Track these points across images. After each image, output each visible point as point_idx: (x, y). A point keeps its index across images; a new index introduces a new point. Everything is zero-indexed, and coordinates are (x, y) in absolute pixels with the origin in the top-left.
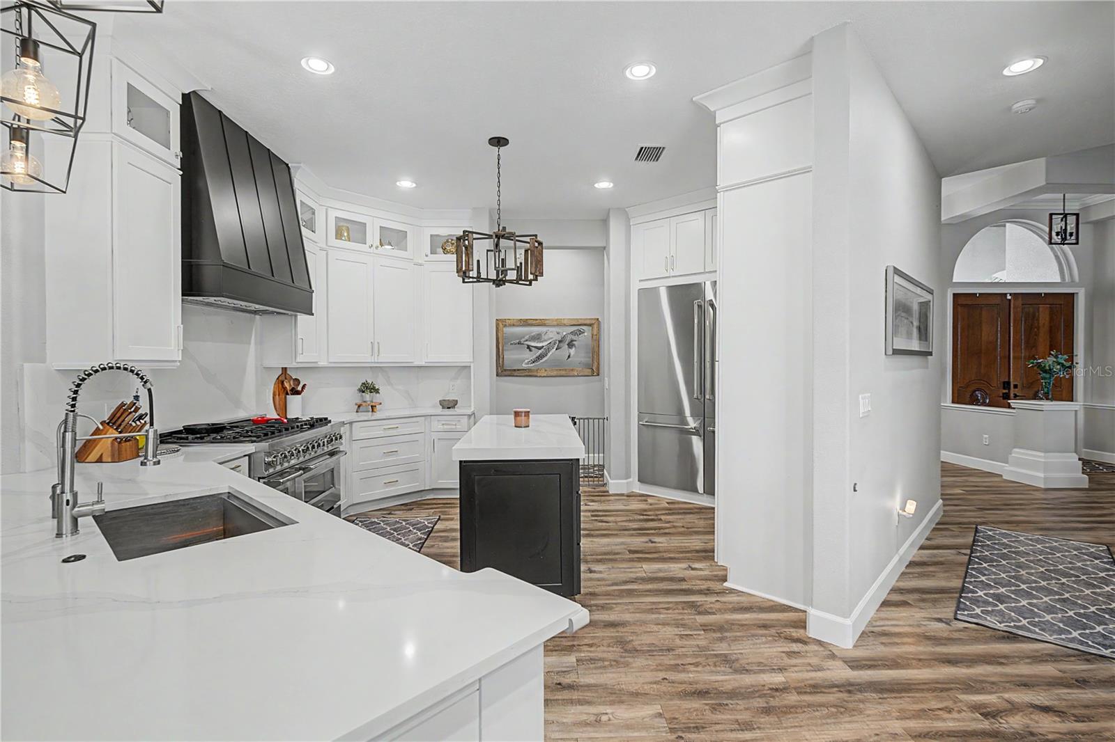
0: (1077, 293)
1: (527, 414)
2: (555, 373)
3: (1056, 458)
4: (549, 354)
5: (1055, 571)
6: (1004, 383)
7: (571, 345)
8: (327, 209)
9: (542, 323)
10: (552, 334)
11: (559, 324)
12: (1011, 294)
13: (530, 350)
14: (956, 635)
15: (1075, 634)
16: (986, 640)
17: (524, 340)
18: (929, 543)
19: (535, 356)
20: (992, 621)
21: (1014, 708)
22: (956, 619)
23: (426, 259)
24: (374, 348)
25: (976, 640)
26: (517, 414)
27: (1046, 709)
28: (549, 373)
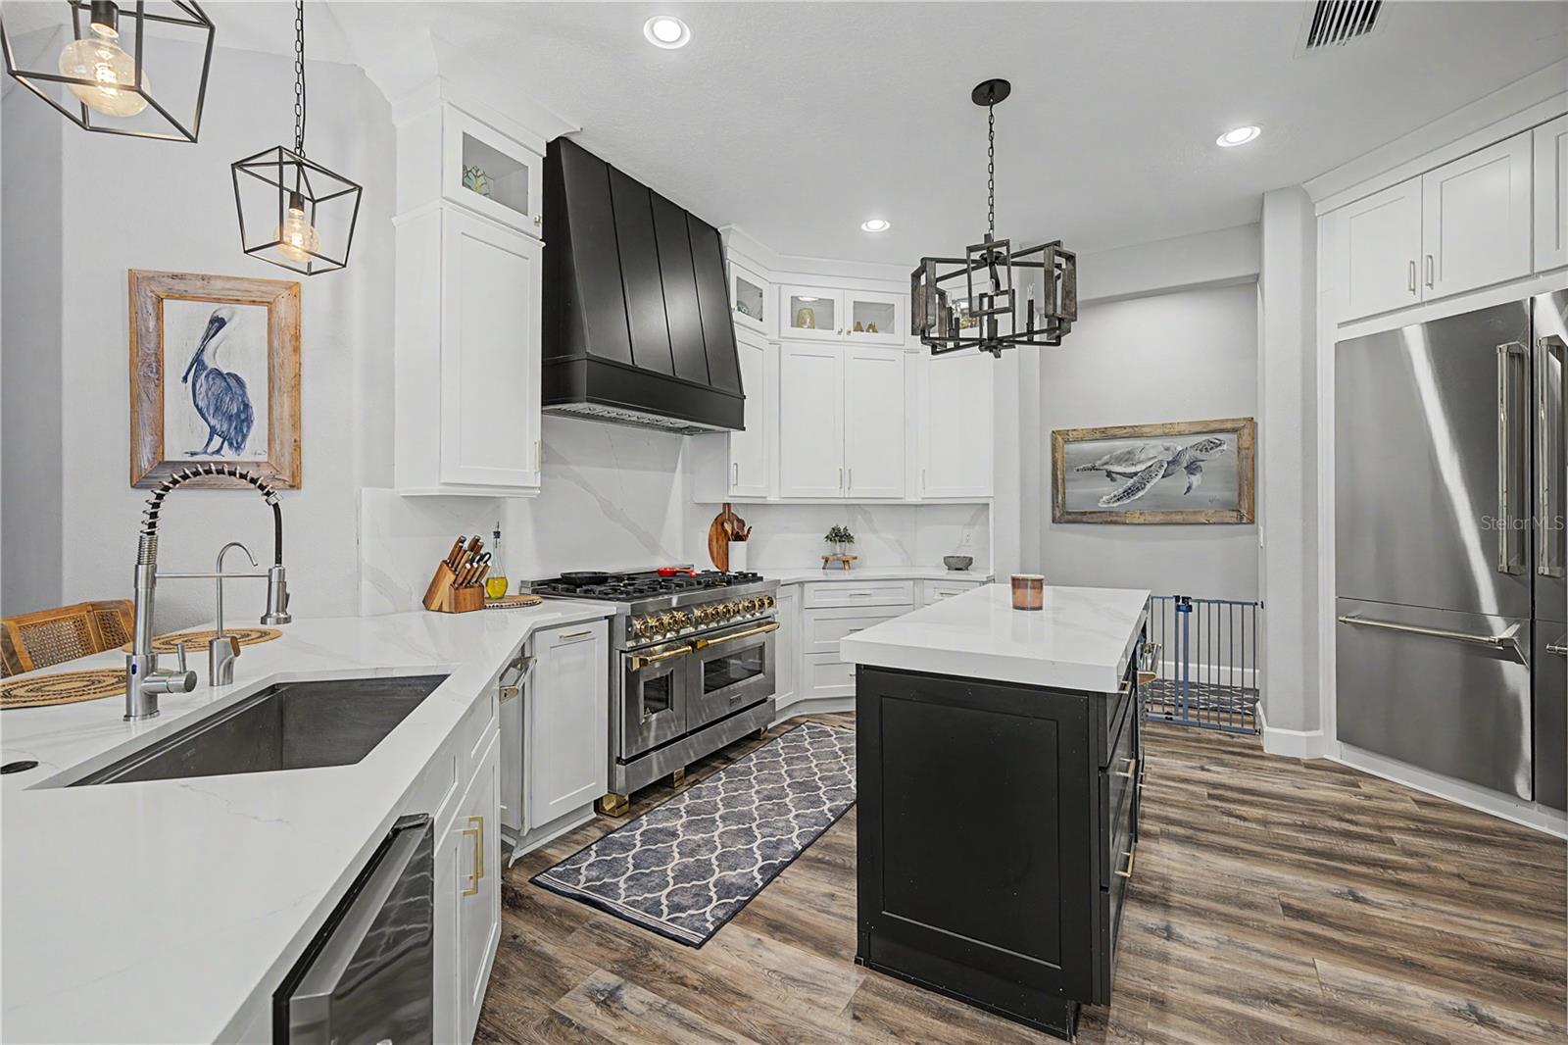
1: (1038, 585)
2: (1159, 518)
4: (1148, 486)
7: (1192, 468)
8: (780, 288)
9: (1134, 433)
10: (1154, 450)
11: (1168, 432)
13: (1113, 480)
17: (1099, 462)
19: (1121, 490)
24: (845, 478)
28: (1150, 519)
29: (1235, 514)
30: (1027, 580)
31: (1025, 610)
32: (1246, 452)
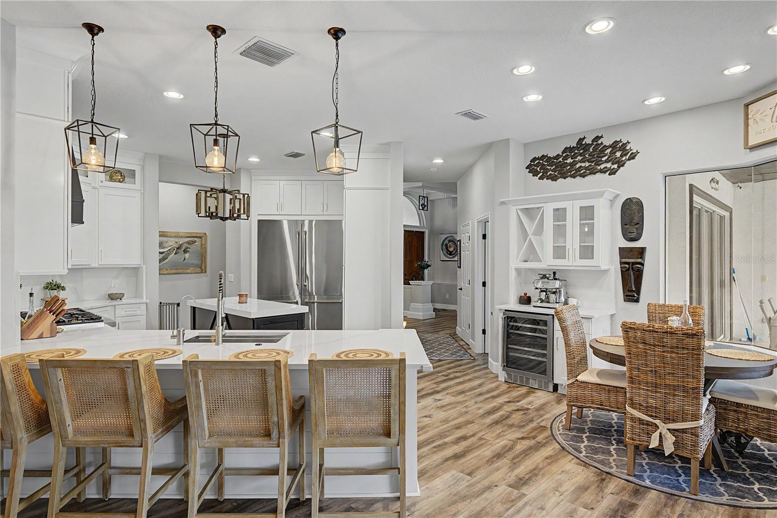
0: (425, 232)
2: (174, 271)
3: (425, 306)
4: (169, 258)
5: (441, 343)
7: (185, 251)
10: (172, 243)
11: (177, 236)
15: (454, 356)
23: (101, 184)
26: (240, 296)
28: (170, 272)
29: (200, 269)
30: (243, 294)
31: (243, 303)
32: (203, 246)
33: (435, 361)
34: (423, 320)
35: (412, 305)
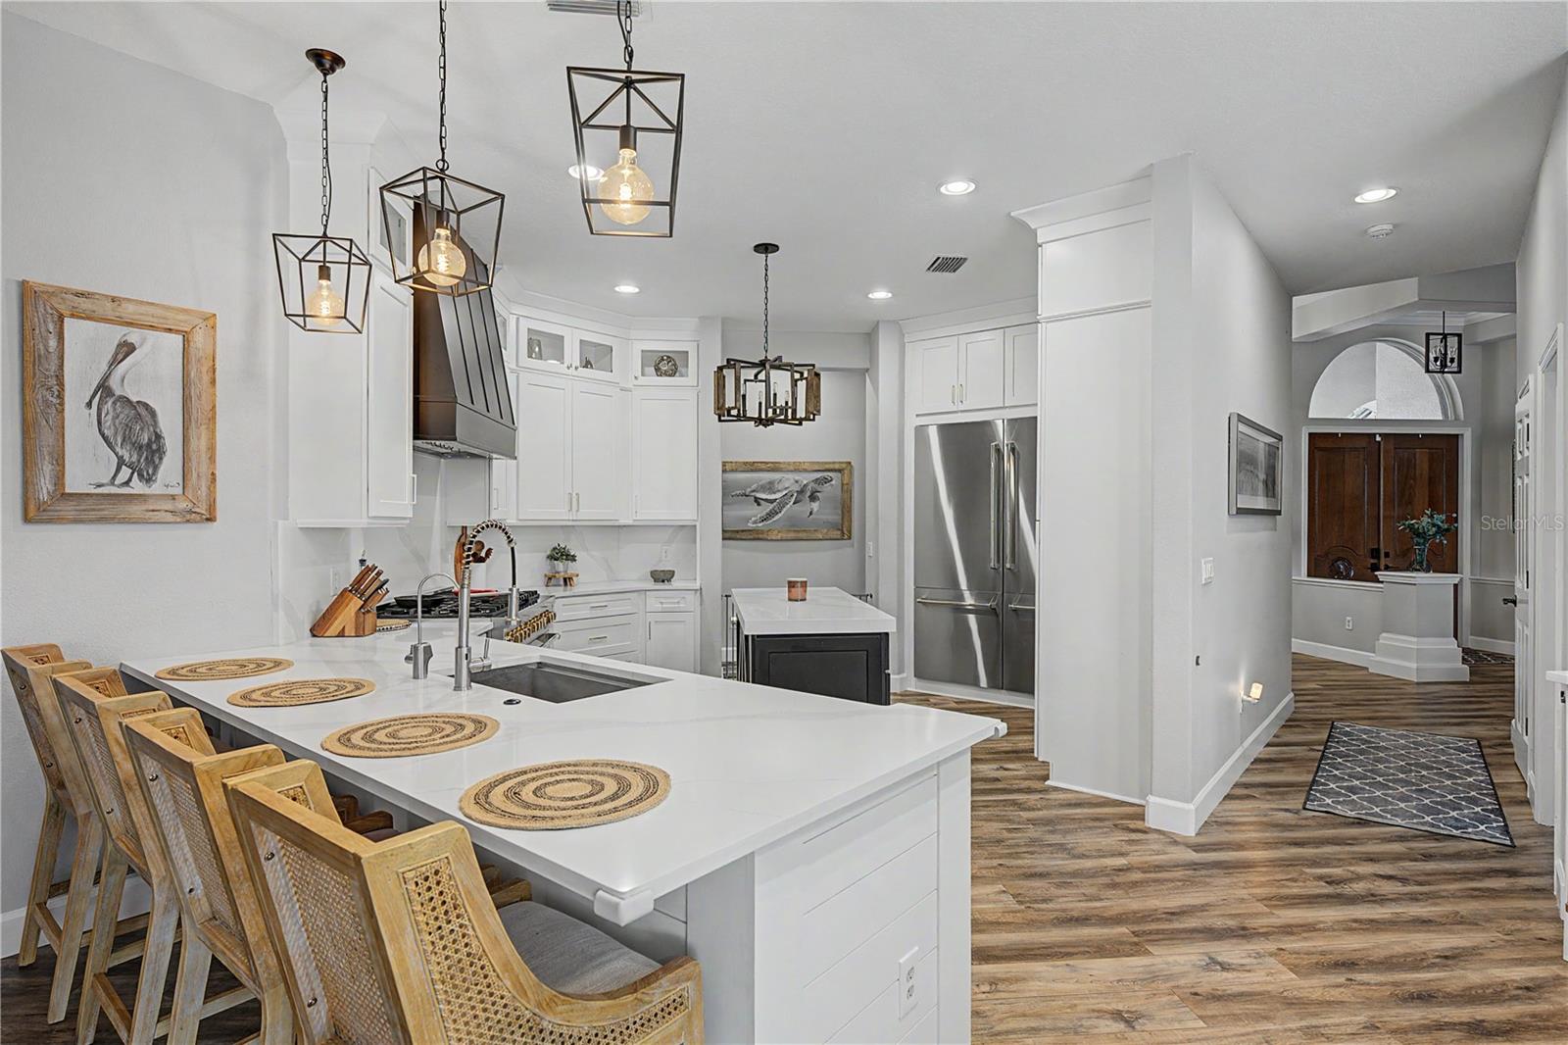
0: (1462, 435)
1: (804, 584)
2: (792, 535)
3: (1431, 644)
4: (784, 510)
5: (1416, 765)
6: (1372, 550)
7: (813, 498)
8: (518, 318)
9: (775, 467)
10: (789, 481)
11: (797, 468)
12: (1380, 435)
13: (759, 504)
14: (1304, 822)
15: (1428, 819)
16: (1334, 826)
17: (749, 490)
18: (1277, 740)
19: (764, 513)
20: (1340, 810)
21: (1359, 878)
22: (1304, 809)
23: (636, 382)
24: (574, 501)
25: (1324, 826)
26: (792, 585)
27: (1390, 878)
28: (784, 536)
29: (839, 532)
31: (797, 600)
32: (845, 487)
33: (1343, 820)
34: (1418, 684)
35: (1385, 638)
